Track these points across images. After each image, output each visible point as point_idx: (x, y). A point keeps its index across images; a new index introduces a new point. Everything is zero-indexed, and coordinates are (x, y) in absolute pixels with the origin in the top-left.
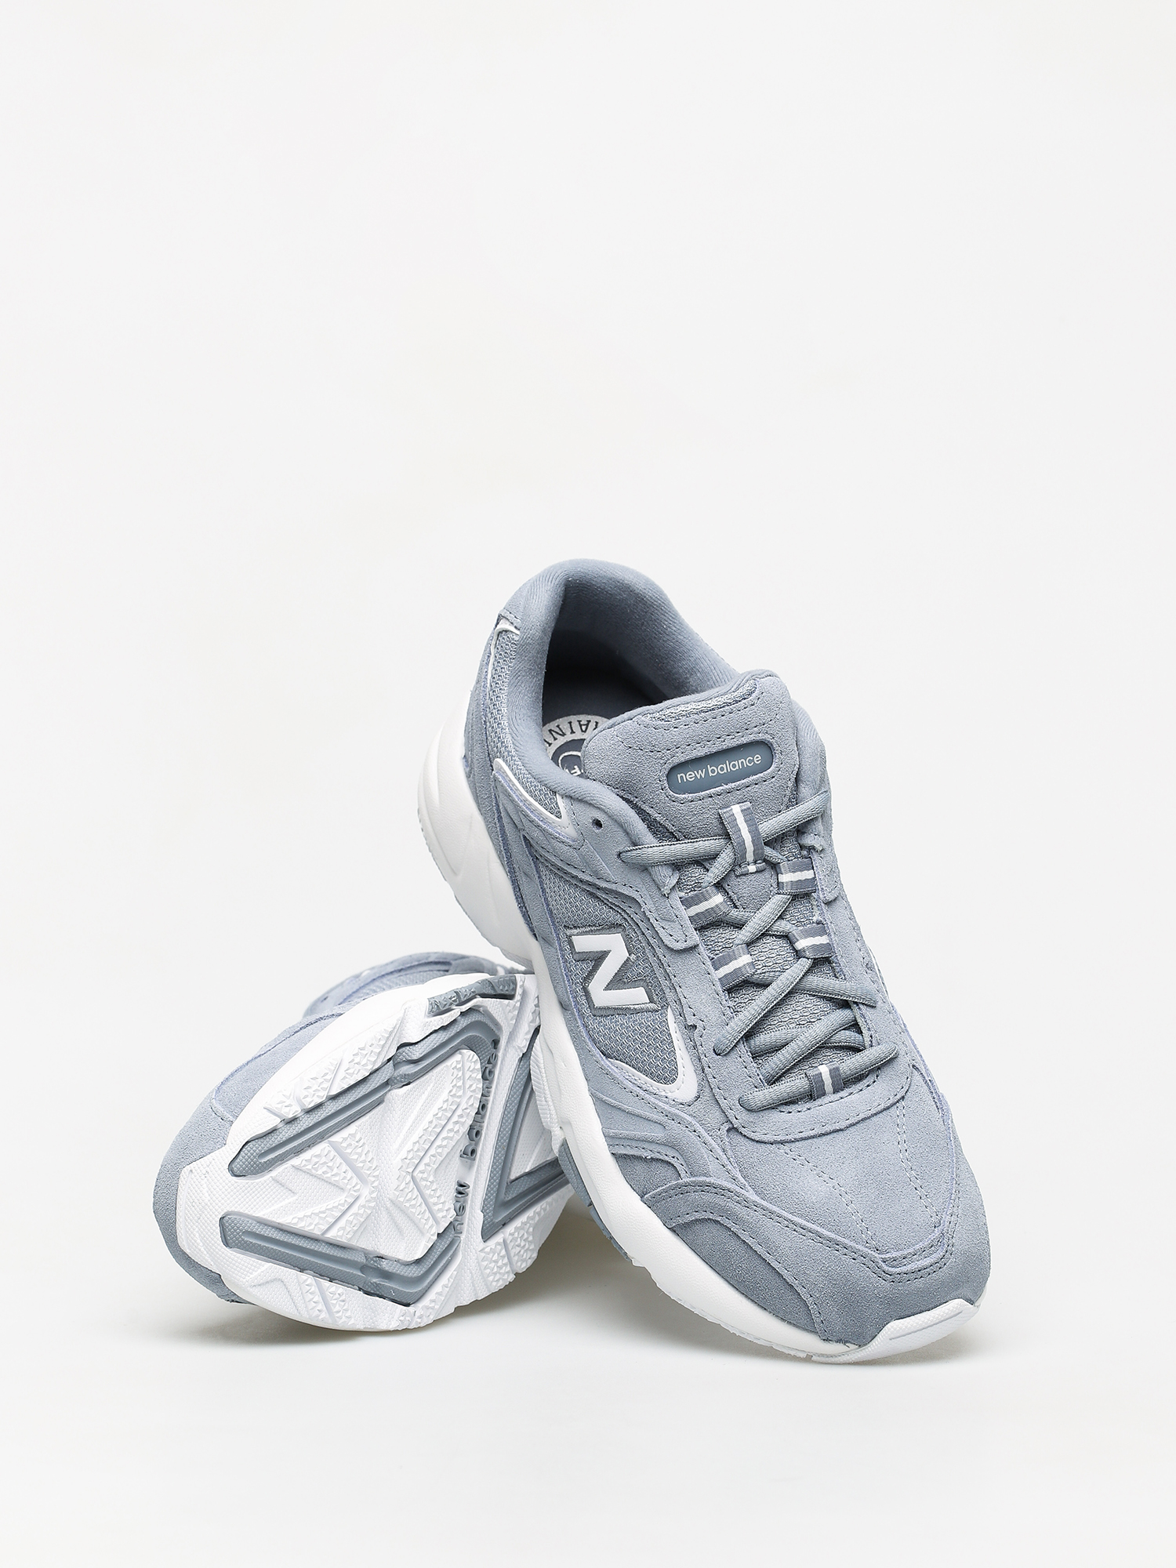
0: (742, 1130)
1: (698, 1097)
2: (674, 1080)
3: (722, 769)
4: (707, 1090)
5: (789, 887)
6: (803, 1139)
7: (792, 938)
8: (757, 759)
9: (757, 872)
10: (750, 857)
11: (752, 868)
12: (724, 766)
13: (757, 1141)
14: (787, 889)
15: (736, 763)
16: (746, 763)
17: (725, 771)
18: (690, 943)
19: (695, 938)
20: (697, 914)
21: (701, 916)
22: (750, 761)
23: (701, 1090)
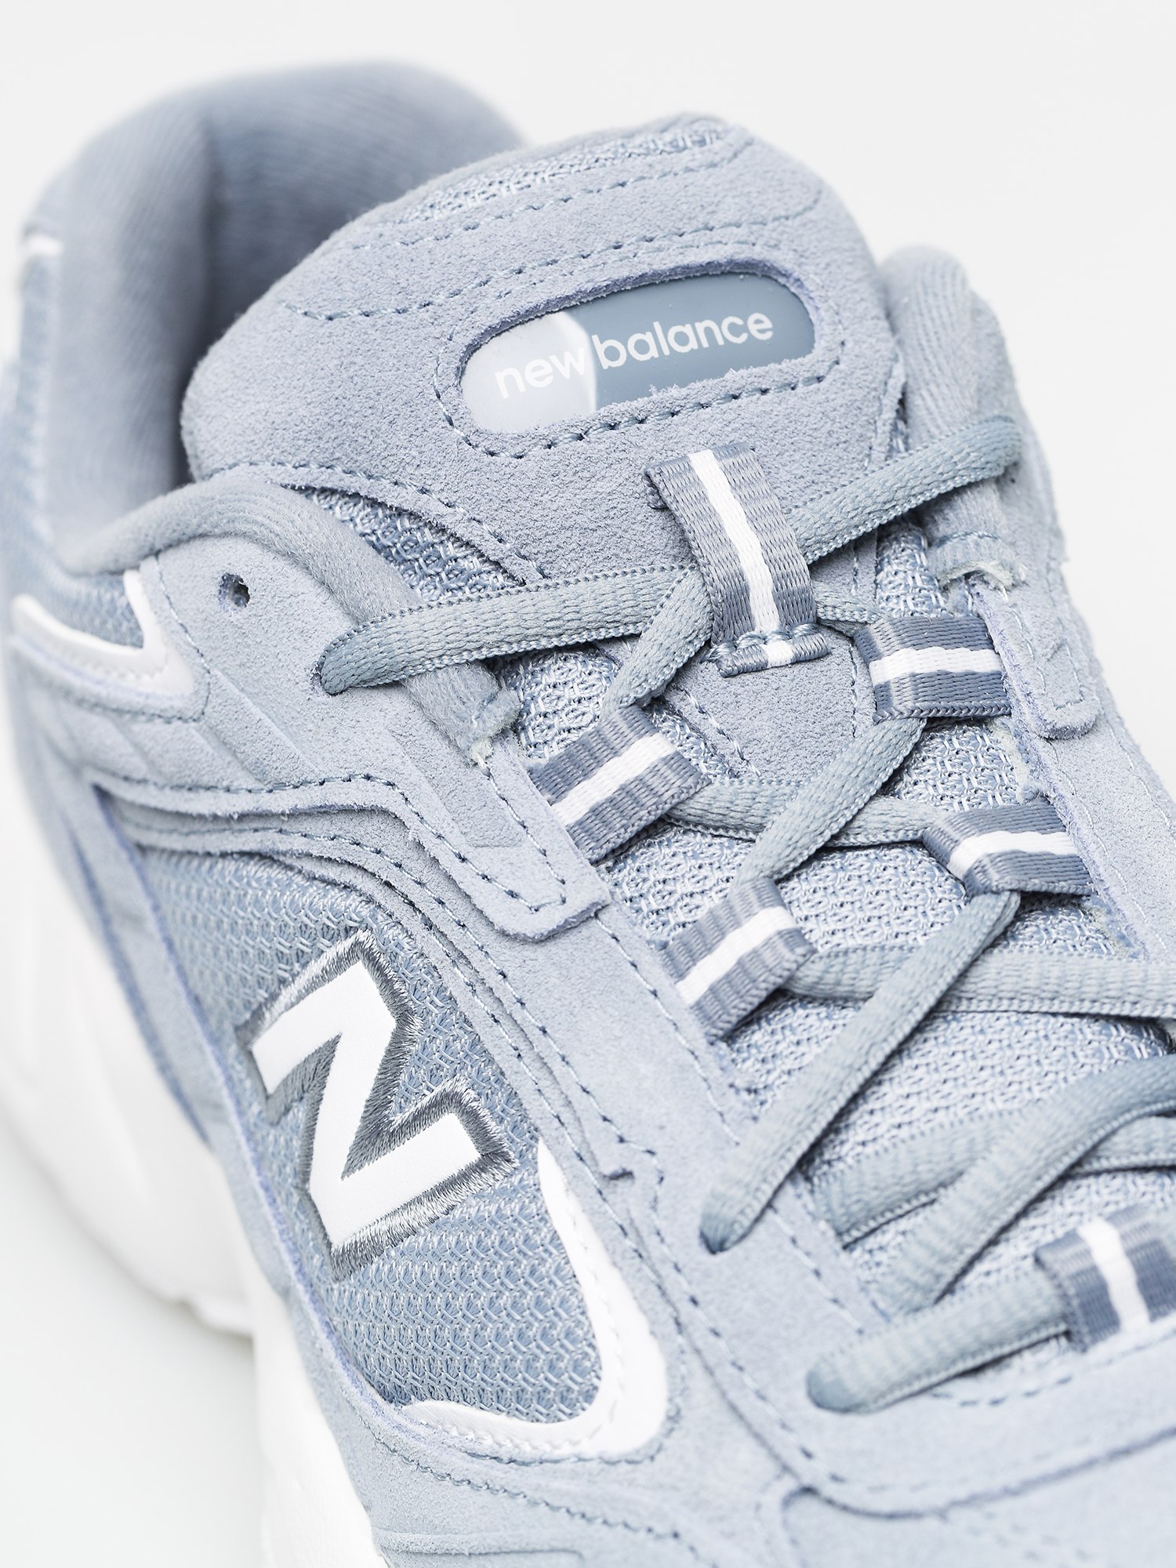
0: (830, 1489)
1: (674, 1418)
2: (589, 1397)
3: (642, 347)
4: (700, 1383)
5: (909, 693)
6: (1045, 1480)
7: (939, 840)
8: (760, 326)
9: (797, 662)
10: (765, 614)
11: (779, 651)
12: (648, 337)
13: (892, 1516)
14: (904, 701)
15: (687, 329)
16: (722, 333)
17: (653, 352)
18: (578, 903)
19: (591, 886)
20: (593, 810)
21: (610, 813)
22: (735, 330)
23: (679, 1388)
